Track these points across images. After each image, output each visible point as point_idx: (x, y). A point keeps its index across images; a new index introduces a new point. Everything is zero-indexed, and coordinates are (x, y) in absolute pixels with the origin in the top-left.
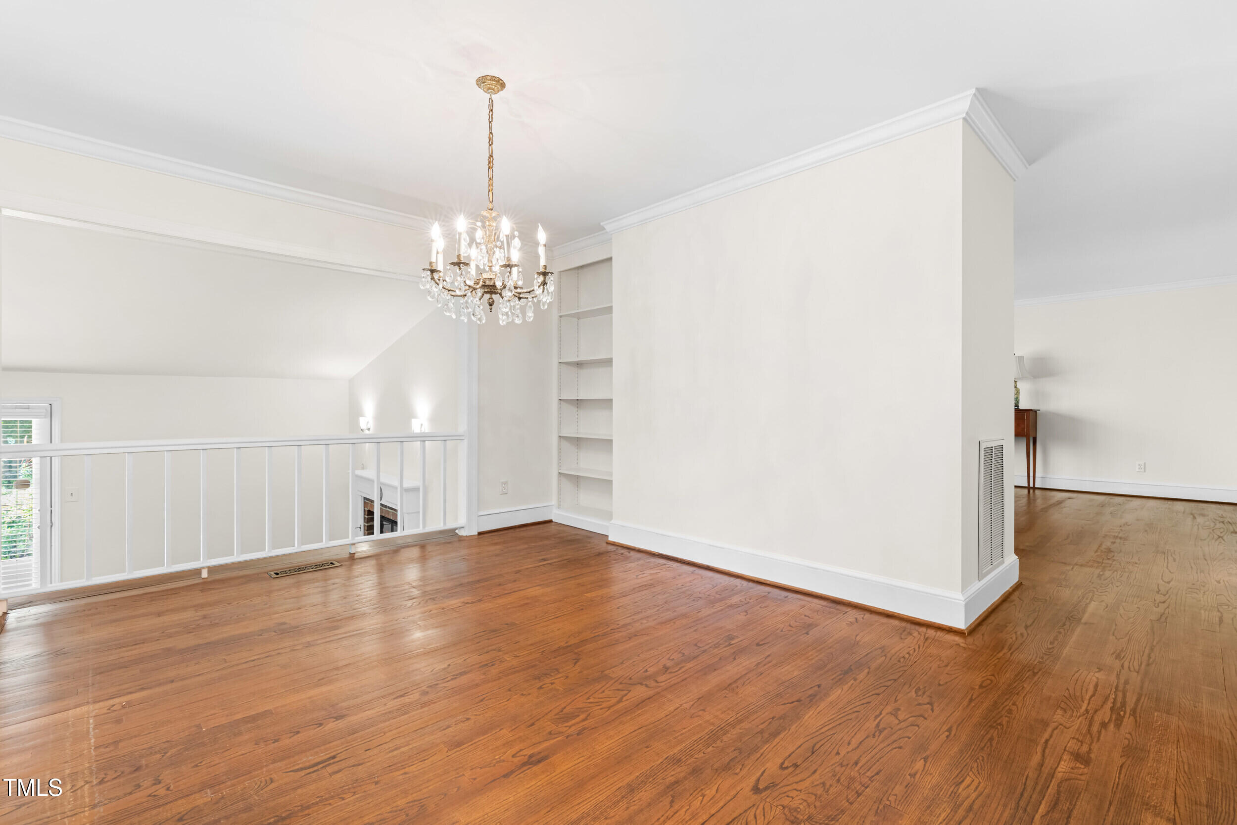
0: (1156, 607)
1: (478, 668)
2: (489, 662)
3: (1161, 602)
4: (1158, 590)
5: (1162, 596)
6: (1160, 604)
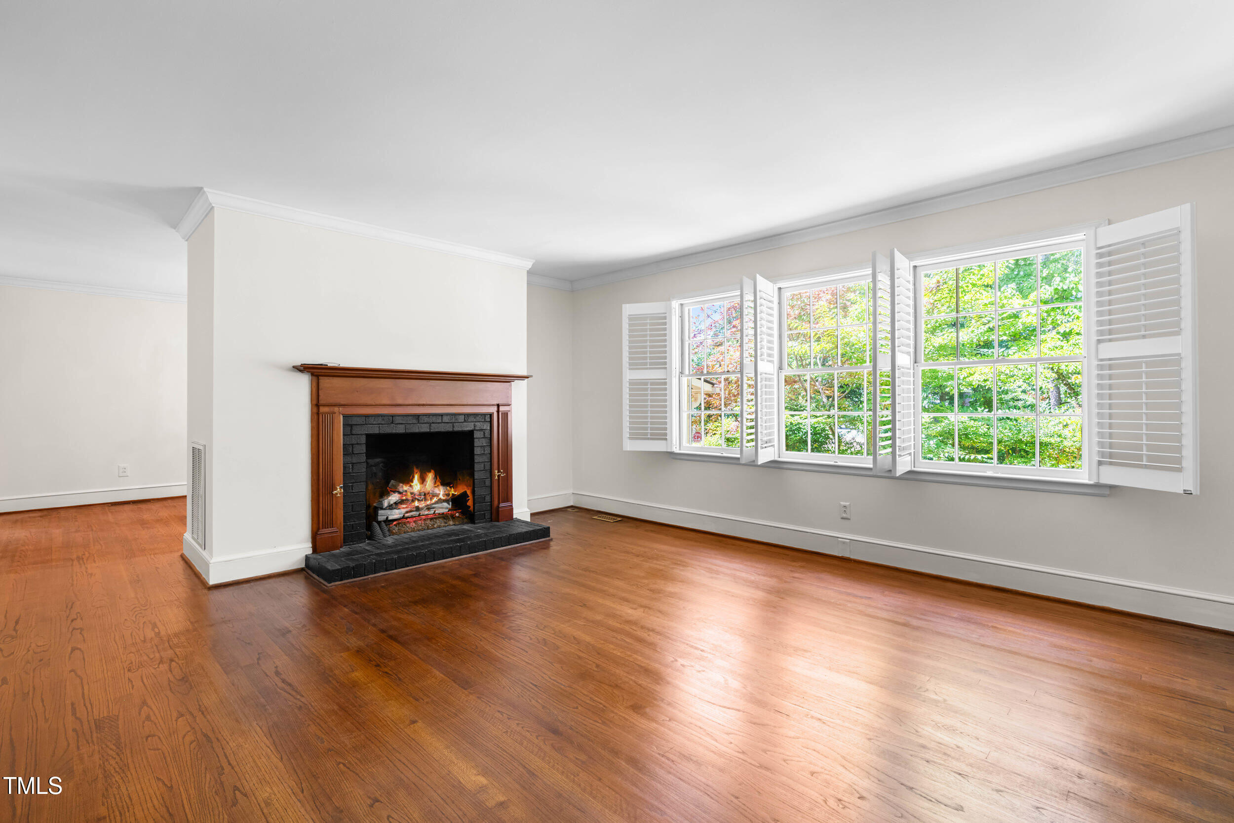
0: (79, 613)
3: (75, 619)
4: (83, 632)
5: (77, 627)
6: (76, 617)
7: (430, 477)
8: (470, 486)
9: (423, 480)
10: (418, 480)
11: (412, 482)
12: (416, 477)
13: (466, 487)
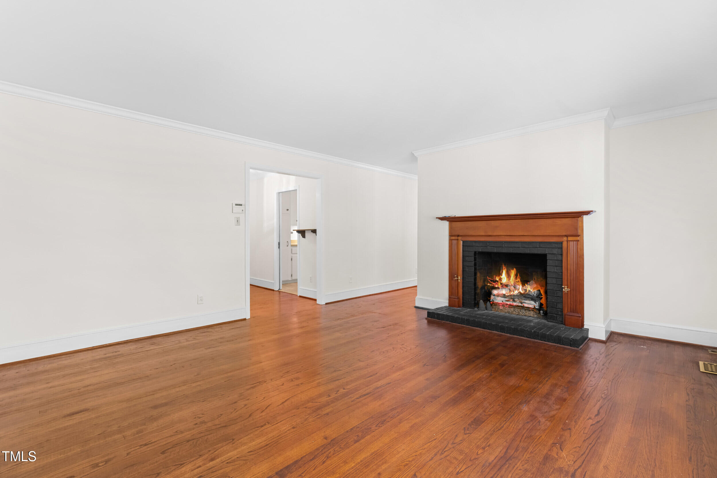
7: (513, 273)
8: (543, 287)
9: (508, 276)
10: (505, 274)
11: (502, 276)
12: (504, 272)
13: (539, 287)
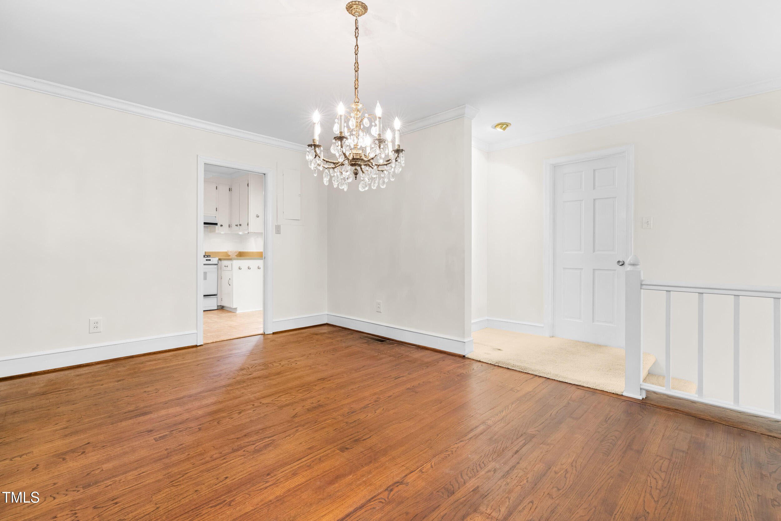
1: (356, 411)
2: (351, 415)
